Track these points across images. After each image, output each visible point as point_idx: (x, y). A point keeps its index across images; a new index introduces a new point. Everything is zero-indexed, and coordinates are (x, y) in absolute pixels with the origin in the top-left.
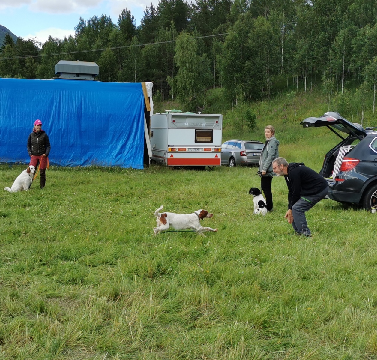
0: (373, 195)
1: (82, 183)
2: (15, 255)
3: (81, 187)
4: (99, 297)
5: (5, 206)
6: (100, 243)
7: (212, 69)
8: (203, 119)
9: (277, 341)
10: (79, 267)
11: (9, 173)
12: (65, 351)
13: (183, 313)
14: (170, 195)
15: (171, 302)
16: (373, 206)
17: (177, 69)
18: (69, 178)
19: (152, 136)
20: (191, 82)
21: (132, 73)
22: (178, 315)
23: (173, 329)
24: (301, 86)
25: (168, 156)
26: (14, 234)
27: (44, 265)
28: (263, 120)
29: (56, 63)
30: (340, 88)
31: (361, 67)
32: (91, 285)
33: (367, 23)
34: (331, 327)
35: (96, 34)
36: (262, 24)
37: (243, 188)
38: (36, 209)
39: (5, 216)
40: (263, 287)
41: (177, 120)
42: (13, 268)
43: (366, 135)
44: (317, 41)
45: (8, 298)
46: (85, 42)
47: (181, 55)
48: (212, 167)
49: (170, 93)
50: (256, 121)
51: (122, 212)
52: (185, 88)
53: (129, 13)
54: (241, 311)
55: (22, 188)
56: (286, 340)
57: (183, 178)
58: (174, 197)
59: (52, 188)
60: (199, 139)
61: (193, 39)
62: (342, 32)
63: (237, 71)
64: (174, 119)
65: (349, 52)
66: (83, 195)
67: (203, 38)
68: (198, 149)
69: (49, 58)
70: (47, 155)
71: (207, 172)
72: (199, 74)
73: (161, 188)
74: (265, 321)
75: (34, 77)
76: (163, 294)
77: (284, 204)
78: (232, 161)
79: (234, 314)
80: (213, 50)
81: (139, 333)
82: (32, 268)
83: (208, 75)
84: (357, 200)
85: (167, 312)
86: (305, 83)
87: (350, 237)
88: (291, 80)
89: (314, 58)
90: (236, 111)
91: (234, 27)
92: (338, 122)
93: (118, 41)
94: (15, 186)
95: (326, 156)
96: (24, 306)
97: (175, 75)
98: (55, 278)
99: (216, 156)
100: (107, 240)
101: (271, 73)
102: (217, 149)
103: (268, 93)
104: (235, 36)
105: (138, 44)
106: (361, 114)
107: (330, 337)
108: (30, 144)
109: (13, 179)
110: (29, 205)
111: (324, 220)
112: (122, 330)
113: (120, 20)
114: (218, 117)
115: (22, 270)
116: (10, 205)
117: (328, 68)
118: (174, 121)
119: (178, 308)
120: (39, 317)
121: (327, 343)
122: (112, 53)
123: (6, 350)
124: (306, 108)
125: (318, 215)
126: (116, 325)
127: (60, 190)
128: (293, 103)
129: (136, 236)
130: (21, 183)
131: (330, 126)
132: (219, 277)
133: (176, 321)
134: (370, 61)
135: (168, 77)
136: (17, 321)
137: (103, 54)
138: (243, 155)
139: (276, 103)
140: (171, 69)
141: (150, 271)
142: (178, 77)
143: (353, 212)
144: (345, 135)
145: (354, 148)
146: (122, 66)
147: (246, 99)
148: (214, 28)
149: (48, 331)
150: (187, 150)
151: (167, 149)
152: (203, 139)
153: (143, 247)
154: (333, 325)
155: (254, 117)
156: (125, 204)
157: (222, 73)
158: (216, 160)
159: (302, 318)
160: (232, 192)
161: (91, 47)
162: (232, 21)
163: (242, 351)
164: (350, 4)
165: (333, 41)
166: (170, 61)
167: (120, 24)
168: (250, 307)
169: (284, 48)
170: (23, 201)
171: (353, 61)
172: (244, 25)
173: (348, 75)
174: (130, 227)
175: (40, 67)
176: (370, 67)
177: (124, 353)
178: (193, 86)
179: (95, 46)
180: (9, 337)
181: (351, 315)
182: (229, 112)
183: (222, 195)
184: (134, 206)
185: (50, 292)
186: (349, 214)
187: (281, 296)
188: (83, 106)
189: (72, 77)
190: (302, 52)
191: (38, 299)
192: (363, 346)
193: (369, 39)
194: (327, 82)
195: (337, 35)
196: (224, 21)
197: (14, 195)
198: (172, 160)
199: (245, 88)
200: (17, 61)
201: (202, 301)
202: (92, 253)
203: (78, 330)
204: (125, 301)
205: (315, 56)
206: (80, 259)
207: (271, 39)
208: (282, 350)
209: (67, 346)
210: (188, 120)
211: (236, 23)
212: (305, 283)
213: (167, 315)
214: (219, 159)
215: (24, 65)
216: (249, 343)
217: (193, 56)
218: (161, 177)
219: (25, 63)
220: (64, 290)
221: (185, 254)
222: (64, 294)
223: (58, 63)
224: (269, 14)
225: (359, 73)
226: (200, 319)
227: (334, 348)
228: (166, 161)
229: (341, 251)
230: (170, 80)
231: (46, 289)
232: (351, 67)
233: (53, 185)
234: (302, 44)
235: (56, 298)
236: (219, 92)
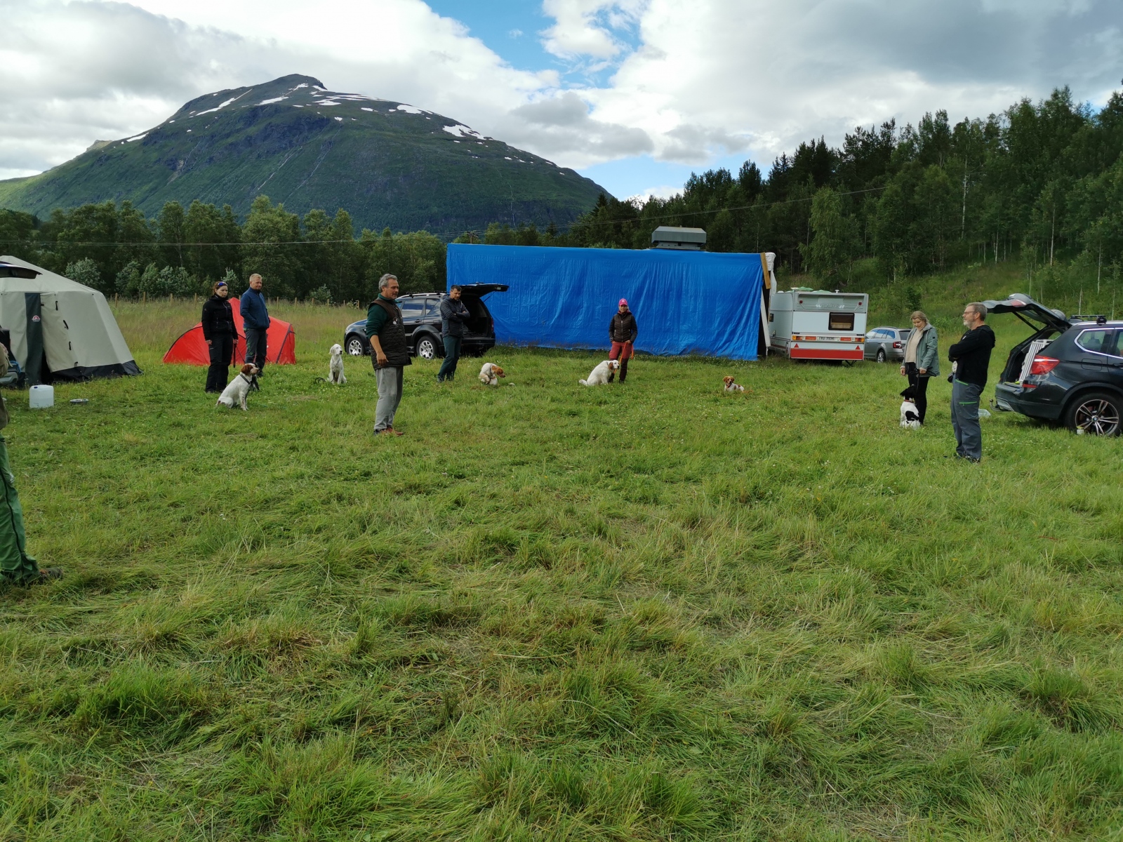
0: (1079, 409)
1: (676, 377)
2: (579, 462)
3: (674, 382)
4: (672, 522)
5: (576, 403)
6: (684, 454)
7: (862, 234)
8: (841, 300)
9: (901, 599)
10: (654, 482)
11: (587, 362)
12: (620, 584)
13: (778, 551)
14: (788, 397)
15: (763, 535)
16: (1079, 424)
17: (813, 234)
18: (660, 370)
19: (772, 320)
20: (831, 251)
21: (754, 239)
22: (772, 552)
23: (762, 570)
24: (990, 255)
25: (792, 345)
26: (582, 437)
27: (611, 476)
28: (932, 300)
29: (653, 230)
30: (1048, 258)
31: (1080, 230)
32: (666, 506)
33: (1088, 171)
34: (984, 587)
35: (711, 191)
36: (936, 174)
37: (889, 392)
38: (611, 407)
39: (574, 415)
40: (893, 525)
41: (805, 301)
42: (574, 478)
43: (1069, 326)
44: (1013, 196)
45: (562, 513)
46: (696, 202)
47: (819, 215)
48: (851, 362)
49: (802, 265)
50: (921, 301)
51: (720, 416)
52: (822, 259)
53: (754, 165)
54: (857, 556)
55: (600, 382)
56: (916, 599)
57: (808, 375)
58: (792, 399)
59: (638, 382)
60: (834, 326)
61: (837, 196)
62: (1050, 183)
63: (898, 236)
64: (801, 299)
65: (1062, 211)
66: (674, 392)
67: (851, 195)
68: (833, 338)
69: (649, 221)
70: (632, 342)
71: (843, 368)
72: (844, 240)
73: (776, 387)
74: (889, 571)
75: (629, 246)
76: (756, 524)
77: (947, 416)
78: (880, 355)
79: (848, 558)
80: (864, 209)
81: (716, 571)
82: (597, 480)
83: (857, 242)
84: (1056, 414)
85: (757, 547)
86: (996, 252)
87: (1035, 466)
88: (976, 247)
89: (1009, 219)
90: (893, 289)
91: (895, 179)
92: (1029, 307)
93: (738, 200)
94: (592, 379)
95: (1012, 353)
96: (580, 525)
97: (810, 242)
98: (622, 493)
99: (858, 348)
100: (694, 451)
101: (947, 238)
102: (860, 339)
103: (941, 264)
104: (896, 191)
105: (764, 203)
106: (1079, 295)
107: (982, 601)
108: (612, 329)
109: (590, 369)
110: (605, 403)
111: (1003, 440)
112: (695, 565)
113: (741, 174)
114: (862, 297)
115: (583, 481)
116: (582, 401)
117: (1031, 232)
118: (801, 302)
119: (772, 544)
120: (595, 540)
121: (977, 609)
122: (729, 215)
123: (552, 576)
124: (997, 285)
125: (995, 433)
126: (689, 559)
127: (646, 386)
128: (977, 279)
129: (733, 448)
130: (599, 375)
131: (1019, 314)
132: (833, 508)
133: (768, 560)
134: (1092, 223)
135: (801, 244)
136: (570, 541)
137: (719, 216)
138: (898, 347)
139: (952, 278)
140: (806, 234)
141: (742, 493)
142: (813, 245)
143: (1048, 431)
144: (1041, 326)
145: (1050, 343)
146: (741, 231)
147: (907, 273)
148: (867, 181)
149: (602, 557)
150: (818, 339)
151: (791, 337)
152: (840, 325)
153: (739, 462)
154: (988, 585)
155: (919, 296)
156: (726, 405)
157: (876, 239)
158: (856, 353)
159: (943, 572)
160: (873, 396)
161: (703, 209)
162: (893, 171)
163: (850, 606)
164: (1064, 147)
165: (1037, 196)
166: (805, 225)
167: (741, 180)
168: (870, 550)
169: (966, 205)
170: (599, 397)
171: (1067, 223)
172: (908, 176)
173: (1060, 242)
174: (728, 435)
175: (637, 233)
176: (1092, 232)
177: (694, 595)
178: (834, 257)
179: (708, 207)
180: (556, 561)
181: (1017, 573)
182: (883, 290)
183: (858, 400)
184: (737, 408)
185: (613, 511)
186: (1041, 434)
187: (918, 539)
188: (684, 281)
189: (672, 246)
190: (992, 211)
191: (597, 517)
192: (1028, 616)
193: (1092, 193)
194: (1028, 250)
195: (1044, 189)
196: (882, 172)
197: (590, 389)
198: (796, 351)
199: (908, 258)
200: (612, 227)
201: (806, 537)
202: (672, 466)
203: (642, 560)
204: (705, 529)
205: (1011, 216)
206: (656, 473)
207: (948, 194)
208: (909, 611)
209: (624, 578)
210: (821, 301)
211: (898, 174)
212: (956, 525)
213: (756, 551)
214: (862, 352)
215: (620, 231)
216: (861, 597)
217: (836, 218)
218: (779, 372)
219: (621, 228)
220: (632, 509)
221: (792, 475)
222: (631, 515)
223: (657, 230)
224: (946, 161)
225: (1077, 240)
226: (800, 560)
227: (985, 616)
228: (789, 352)
229: (1019, 484)
230: (802, 248)
231: (608, 506)
232: (1064, 231)
233: (639, 379)
234: (993, 201)
235: (618, 518)
236: (870, 263)
